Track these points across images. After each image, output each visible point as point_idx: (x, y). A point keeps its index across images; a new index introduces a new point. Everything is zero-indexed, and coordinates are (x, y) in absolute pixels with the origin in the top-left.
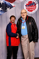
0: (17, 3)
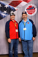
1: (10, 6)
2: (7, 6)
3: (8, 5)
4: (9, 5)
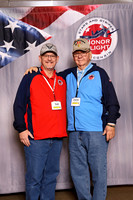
0: (57, 30)
1: (26, 25)
2: (13, 25)
3: (17, 22)
4: (23, 20)
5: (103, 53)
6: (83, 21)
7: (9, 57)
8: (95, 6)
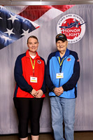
0: (44, 22)
1: (22, 18)
3: (16, 16)
5: (75, 38)
6: (61, 16)
7: (10, 40)
8: (70, 6)
